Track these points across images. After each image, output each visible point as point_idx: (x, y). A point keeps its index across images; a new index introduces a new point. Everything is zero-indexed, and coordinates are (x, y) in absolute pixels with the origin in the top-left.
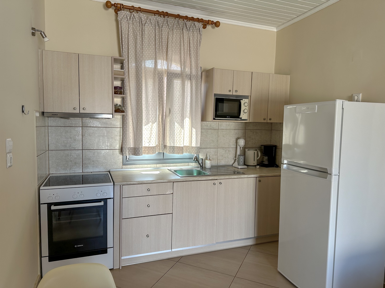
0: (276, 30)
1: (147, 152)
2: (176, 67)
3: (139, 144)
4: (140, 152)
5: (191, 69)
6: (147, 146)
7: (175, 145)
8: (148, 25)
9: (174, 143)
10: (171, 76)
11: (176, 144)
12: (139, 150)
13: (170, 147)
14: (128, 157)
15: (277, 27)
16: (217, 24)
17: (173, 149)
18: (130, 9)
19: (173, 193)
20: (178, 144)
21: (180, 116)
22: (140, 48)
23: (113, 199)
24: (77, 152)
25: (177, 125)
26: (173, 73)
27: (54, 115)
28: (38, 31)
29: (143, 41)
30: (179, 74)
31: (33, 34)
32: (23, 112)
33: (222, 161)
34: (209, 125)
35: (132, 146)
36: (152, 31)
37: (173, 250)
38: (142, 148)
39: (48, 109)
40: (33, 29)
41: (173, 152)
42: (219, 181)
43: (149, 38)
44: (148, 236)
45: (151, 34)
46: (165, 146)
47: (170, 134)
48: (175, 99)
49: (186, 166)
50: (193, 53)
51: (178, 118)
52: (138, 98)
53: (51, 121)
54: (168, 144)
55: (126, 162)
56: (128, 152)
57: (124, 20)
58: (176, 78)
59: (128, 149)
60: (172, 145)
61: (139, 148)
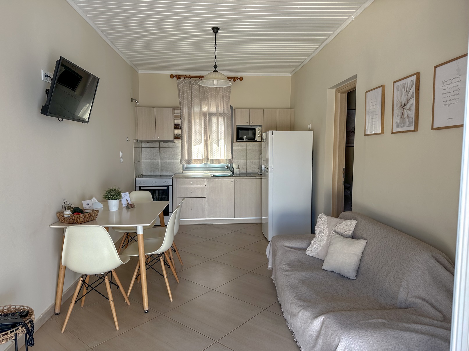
0: (290, 75)
1: (196, 162)
2: (213, 109)
3: (190, 157)
4: (190, 162)
5: (224, 110)
6: (196, 159)
7: (214, 159)
8: (196, 86)
9: (213, 157)
10: (211, 115)
11: (214, 157)
12: (190, 161)
13: (211, 159)
14: (186, 166)
15: (291, 73)
16: (241, 79)
17: (212, 161)
18: (184, 77)
19: (206, 186)
20: (216, 157)
21: (216, 140)
22: (190, 100)
23: (172, 186)
24: (157, 162)
25: (215, 146)
26: (212, 113)
27: (143, 141)
28: (134, 100)
29: (192, 95)
30: (215, 113)
31: (132, 102)
32: (127, 140)
33: (250, 170)
34: (239, 145)
35: (187, 159)
36: (198, 89)
37: (207, 219)
38: (192, 160)
39: (140, 138)
40: (132, 99)
41: (212, 163)
42: (236, 180)
43: (196, 93)
44: (192, 209)
45: (197, 90)
46: (208, 159)
47: (211, 151)
48: (213, 129)
49: (224, 172)
50: (225, 99)
51: (215, 141)
52: (189, 130)
53: (143, 145)
54: (209, 158)
55: (185, 169)
56: (185, 162)
57: (181, 85)
58: (213, 116)
59: (185, 161)
60: (212, 158)
61: (190, 160)
